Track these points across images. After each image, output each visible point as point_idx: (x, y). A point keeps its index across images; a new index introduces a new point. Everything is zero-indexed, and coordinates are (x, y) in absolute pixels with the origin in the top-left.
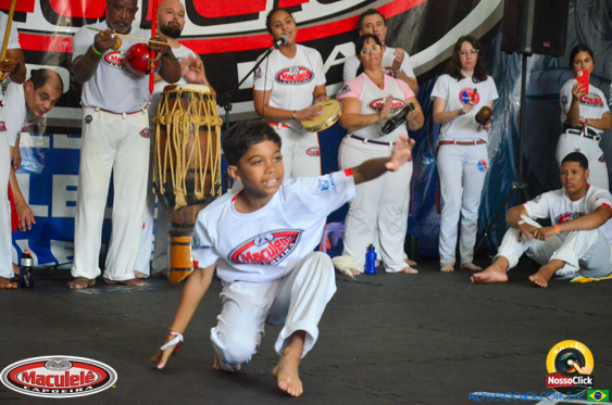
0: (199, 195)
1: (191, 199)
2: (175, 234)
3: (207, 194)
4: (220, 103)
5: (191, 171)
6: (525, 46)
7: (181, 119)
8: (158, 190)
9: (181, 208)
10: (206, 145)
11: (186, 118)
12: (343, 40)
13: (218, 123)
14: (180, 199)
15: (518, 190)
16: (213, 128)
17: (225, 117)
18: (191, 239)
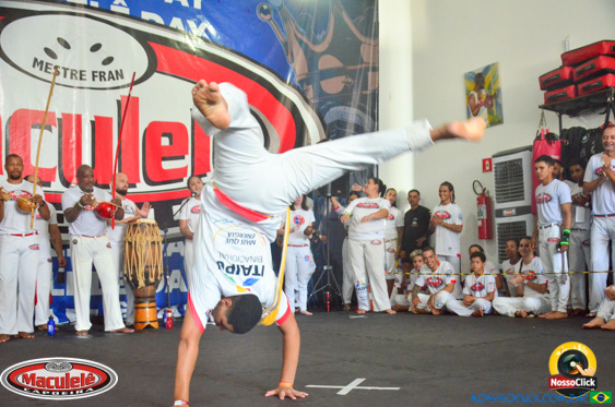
0: (152, 280)
1: (147, 283)
3: (156, 280)
4: (161, 228)
5: (147, 267)
6: (327, 192)
7: (141, 239)
8: (128, 279)
9: (142, 288)
10: (154, 252)
11: (143, 237)
13: (161, 239)
14: (141, 283)
15: (327, 270)
16: (158, 242)
17: (164, 236)
18: (146, 304)
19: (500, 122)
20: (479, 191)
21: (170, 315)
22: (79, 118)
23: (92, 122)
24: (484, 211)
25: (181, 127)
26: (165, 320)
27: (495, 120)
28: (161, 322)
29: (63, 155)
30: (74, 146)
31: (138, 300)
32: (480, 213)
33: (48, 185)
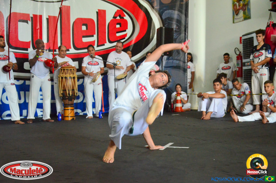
19: (249, 18)
20: (238, 53)
22: (41, 17)
23: (48, 19)
24: (240, 62)
25: (92, 20)
27: (247, 17)
29: (34, 35)
30: (39, 30)
32: (238, 64)
33: (27, 50)
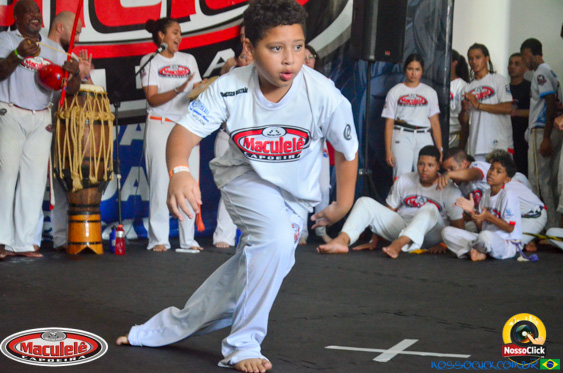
0: (93, 179)
1: (86, 183)
2: (72, 213)
3: (101, 179)
4: (111, 103)
5: (86, 159)
6: (369, 54)
7: (78, 115)
8: (58, 175)
9: (78, 191)
10: (99, 137)
11: (82, 113)
12: (224, 46)
13: (110, 118)
14: (77, 183)
15: (364, 175)
16: (106, 123)
17: (116, 113)
18: (86, 217)
21: (120, 234)
26: (114, 242)
28: (106, 244)
31: (74, 209)
